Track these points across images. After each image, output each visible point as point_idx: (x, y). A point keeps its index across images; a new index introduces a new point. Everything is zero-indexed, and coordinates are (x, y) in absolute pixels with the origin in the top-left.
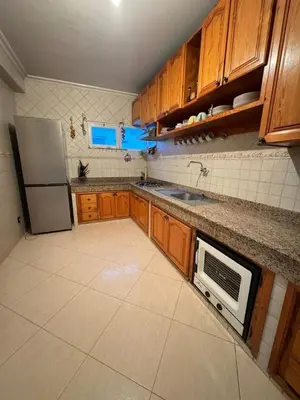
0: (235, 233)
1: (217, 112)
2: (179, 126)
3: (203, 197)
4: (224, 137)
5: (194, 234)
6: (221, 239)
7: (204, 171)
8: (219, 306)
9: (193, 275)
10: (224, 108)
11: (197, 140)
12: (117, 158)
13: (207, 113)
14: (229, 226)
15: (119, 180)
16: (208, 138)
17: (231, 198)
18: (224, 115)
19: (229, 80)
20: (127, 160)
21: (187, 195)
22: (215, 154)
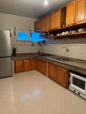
0: (83, 69)
1: (73, 32)
2: (58, 35)
3: (67, 59)
4: (74, 39)
5: (68, 71)
6: (78, 71)
7: (67, 50)
8: (79, 93)
9: (69, 86)
10: (75, 32)
11: (62, 40)
12: (28, 45)
13: (69, 32)
14: (81, 67)
15: (30, 54)
16: (69, 39)
17: (78, 59)
18: (76, 34)
19: (77, 24)
20: (33, 46)
21: (61, 59)
22: (71, 44)
